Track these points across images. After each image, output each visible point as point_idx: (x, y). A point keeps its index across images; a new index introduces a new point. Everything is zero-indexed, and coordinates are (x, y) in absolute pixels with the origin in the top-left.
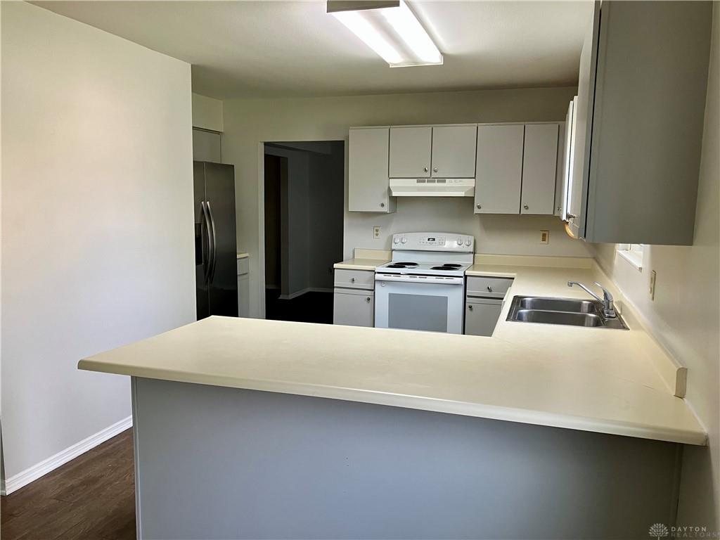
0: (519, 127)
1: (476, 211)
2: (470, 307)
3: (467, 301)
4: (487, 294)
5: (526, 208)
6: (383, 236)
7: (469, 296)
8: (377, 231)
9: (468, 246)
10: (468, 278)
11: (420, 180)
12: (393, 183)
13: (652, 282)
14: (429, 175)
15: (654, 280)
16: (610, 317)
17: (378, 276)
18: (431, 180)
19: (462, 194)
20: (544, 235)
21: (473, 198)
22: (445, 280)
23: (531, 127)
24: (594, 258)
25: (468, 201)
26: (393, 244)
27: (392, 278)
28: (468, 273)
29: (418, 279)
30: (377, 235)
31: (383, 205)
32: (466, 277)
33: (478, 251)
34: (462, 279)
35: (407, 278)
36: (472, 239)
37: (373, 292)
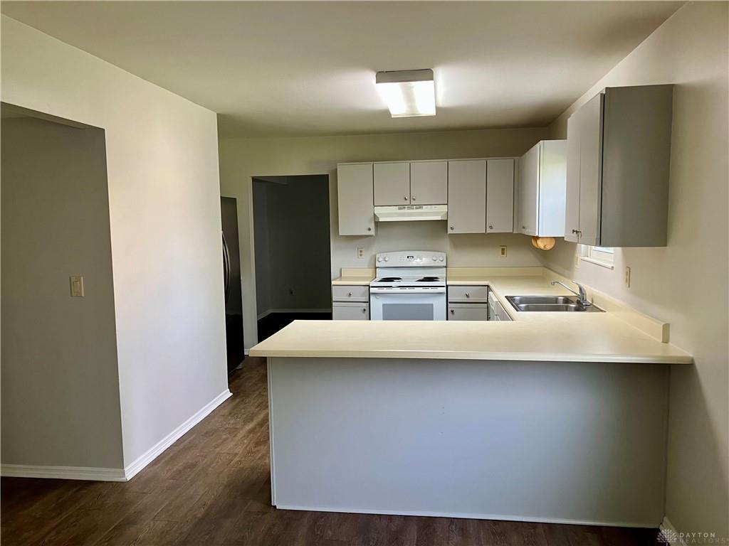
0: (481, 162)
1: (450, 231)
2: (452, 311)
3: (449, 306)
4: (465, 299)
5: (491, 227)
6: (367, 257)
7: (450, 303)
8: (361, 251)
9: (442, 261)
10: (449, 287)
11: (401, 207)
12: (378, 211)
13: (627, 274)
14: (409, 203)
15: (628, 273)
16: (586, 305)
17: (372, 290)
18: (411, 206)
19: (439, 218)
20: (503, 250)
21: (447, 221)
22: (430, 290)
23: (491, 162)
24: (545, 267)
25: (443, 224)
26: (377, 262)
27: (385, 290)
28: (449, 283)
29: (407, 290)
30: (361, 255)
31: (370, 229)
32: (447, 286)
33: (449, 266)
34: (445, 288)
35: (398, 290)
36: (444, 255)
37: (368, 304)
